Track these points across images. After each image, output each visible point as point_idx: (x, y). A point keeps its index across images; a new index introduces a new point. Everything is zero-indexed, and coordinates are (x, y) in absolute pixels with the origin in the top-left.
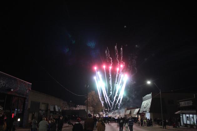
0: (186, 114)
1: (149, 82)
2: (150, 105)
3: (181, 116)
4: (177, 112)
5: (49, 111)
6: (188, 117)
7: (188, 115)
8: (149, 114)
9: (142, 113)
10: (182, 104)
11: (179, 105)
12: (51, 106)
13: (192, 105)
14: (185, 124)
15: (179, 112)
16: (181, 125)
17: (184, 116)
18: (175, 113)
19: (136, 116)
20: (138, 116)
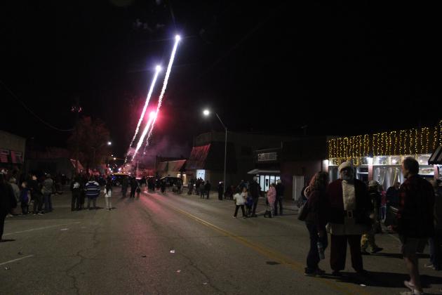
0: (265, 174)
1: (206, 113)
4: (251, 170)
6: (267, 180)
7: (267, 177)
8: (203, 172)
10: (263, 156)
11: (257, 158)
12: (3, 152)
13: (276, 159)
15: (255, 170)
17: (262, 177)
18: (249, 173)
19: (179, 175)
20: (182, 176)
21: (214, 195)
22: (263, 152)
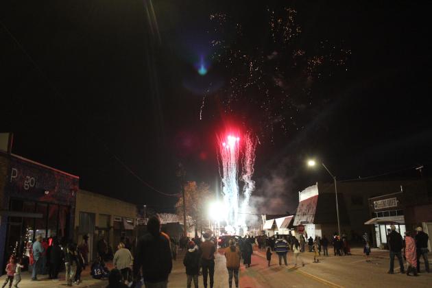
0: (385, 223)
1: (312, 163)
2: (315, 208)
3: (377, 229)
4: (369, 220)
5: (112, 229)
6: (389, 230)
7: (388, 227)
8: (313, 226)
9: (299, 226)
10: (379, 204)
11: (373, 206)
12: (116, 219)
13: (396, 205)
14: (384, 244)
15: (373, 220)
16: (376, 247)
17: (383, 227)
18: (366, 223)
20: (290, 232)
21: (331, 250)
22: (378, 200)
